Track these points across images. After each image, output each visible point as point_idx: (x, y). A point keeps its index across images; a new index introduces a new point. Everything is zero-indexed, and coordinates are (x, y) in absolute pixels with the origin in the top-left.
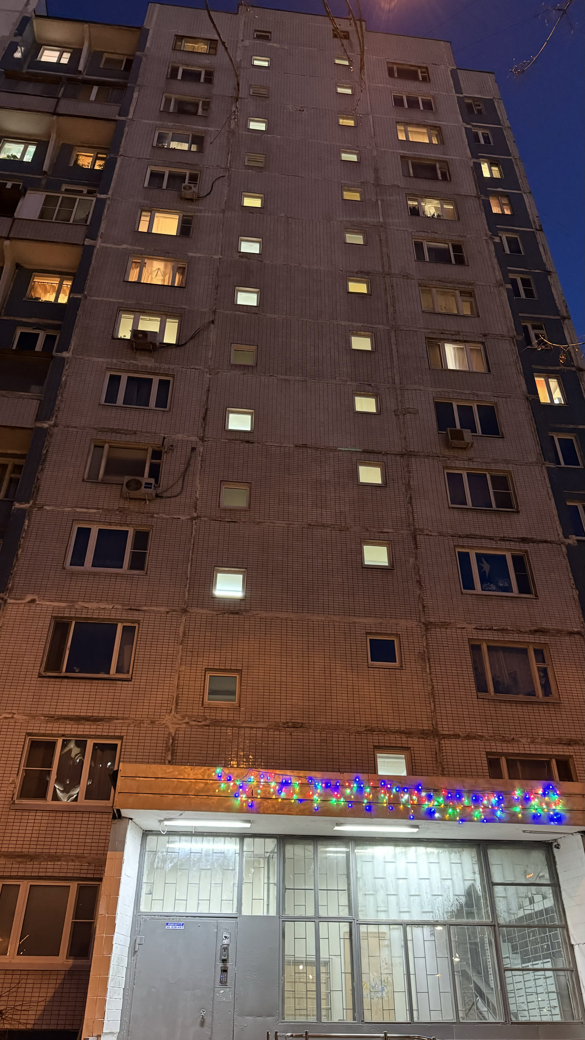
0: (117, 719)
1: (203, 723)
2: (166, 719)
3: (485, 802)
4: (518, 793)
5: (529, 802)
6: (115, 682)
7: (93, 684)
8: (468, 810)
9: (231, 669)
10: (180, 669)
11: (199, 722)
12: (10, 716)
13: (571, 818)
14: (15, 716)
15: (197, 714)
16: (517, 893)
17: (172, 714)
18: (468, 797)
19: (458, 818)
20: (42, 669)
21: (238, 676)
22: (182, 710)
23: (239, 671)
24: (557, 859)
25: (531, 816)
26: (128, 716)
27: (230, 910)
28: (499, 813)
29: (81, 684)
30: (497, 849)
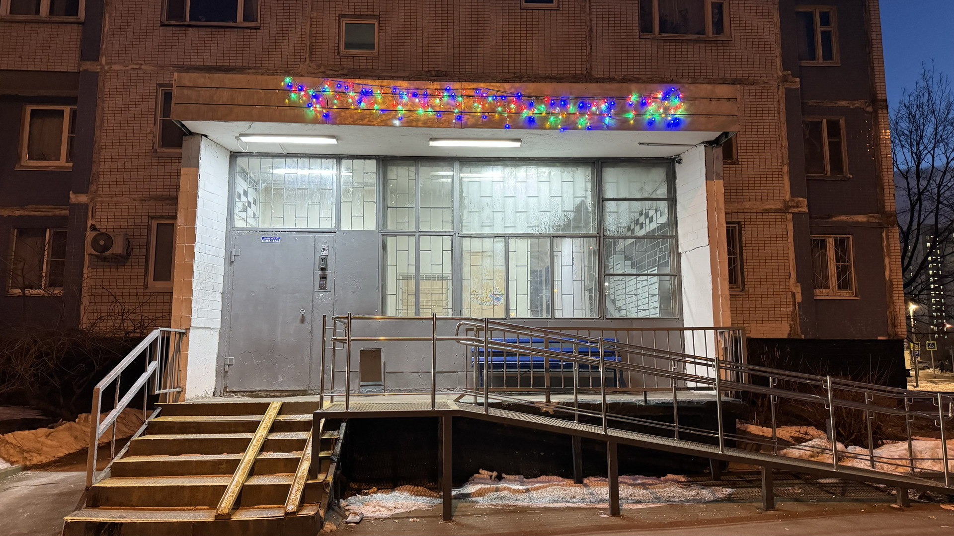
0: (249, 69)
1: (340, 72)
2: (300, 69)
3: (594, 109)
4: (634, 98)
5: (645, 107)
6: (242, 30)
7: (219, 33)
8: (572, 117)
9: (368, 15)
10: (312, 16)
11: (336, 71)
12: (137, 67)
13: (691, 123)
14: (143, 67)
15: (333, 63)
16: (630, 208)
17: (306, 63)
18: (574, 105)
19: (560, 126)
20: (164, 18)
21: (376, 23)
22: (317, 59)
23: (377, 17)
24: (678, 175)
25: (646, 121)
26: (260, 65)
27: (328, 225)
28: (607, 120)
29: (207, 33)
30: (614, 167)
